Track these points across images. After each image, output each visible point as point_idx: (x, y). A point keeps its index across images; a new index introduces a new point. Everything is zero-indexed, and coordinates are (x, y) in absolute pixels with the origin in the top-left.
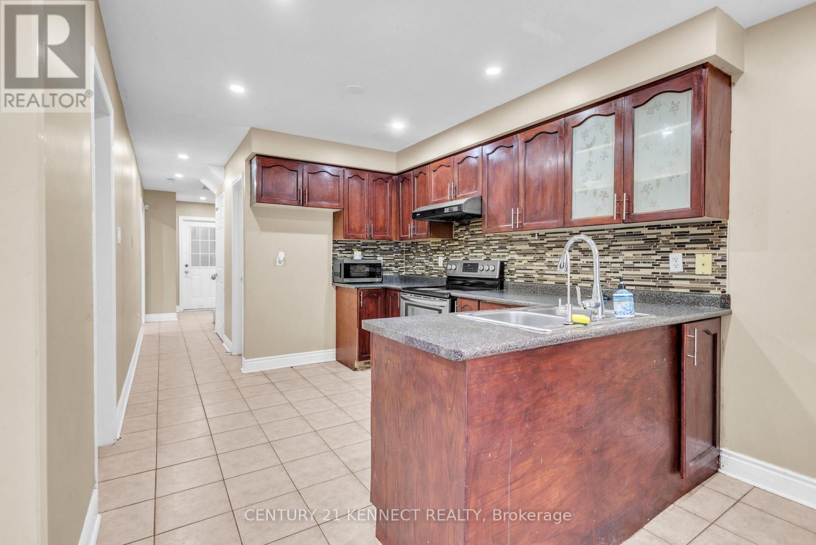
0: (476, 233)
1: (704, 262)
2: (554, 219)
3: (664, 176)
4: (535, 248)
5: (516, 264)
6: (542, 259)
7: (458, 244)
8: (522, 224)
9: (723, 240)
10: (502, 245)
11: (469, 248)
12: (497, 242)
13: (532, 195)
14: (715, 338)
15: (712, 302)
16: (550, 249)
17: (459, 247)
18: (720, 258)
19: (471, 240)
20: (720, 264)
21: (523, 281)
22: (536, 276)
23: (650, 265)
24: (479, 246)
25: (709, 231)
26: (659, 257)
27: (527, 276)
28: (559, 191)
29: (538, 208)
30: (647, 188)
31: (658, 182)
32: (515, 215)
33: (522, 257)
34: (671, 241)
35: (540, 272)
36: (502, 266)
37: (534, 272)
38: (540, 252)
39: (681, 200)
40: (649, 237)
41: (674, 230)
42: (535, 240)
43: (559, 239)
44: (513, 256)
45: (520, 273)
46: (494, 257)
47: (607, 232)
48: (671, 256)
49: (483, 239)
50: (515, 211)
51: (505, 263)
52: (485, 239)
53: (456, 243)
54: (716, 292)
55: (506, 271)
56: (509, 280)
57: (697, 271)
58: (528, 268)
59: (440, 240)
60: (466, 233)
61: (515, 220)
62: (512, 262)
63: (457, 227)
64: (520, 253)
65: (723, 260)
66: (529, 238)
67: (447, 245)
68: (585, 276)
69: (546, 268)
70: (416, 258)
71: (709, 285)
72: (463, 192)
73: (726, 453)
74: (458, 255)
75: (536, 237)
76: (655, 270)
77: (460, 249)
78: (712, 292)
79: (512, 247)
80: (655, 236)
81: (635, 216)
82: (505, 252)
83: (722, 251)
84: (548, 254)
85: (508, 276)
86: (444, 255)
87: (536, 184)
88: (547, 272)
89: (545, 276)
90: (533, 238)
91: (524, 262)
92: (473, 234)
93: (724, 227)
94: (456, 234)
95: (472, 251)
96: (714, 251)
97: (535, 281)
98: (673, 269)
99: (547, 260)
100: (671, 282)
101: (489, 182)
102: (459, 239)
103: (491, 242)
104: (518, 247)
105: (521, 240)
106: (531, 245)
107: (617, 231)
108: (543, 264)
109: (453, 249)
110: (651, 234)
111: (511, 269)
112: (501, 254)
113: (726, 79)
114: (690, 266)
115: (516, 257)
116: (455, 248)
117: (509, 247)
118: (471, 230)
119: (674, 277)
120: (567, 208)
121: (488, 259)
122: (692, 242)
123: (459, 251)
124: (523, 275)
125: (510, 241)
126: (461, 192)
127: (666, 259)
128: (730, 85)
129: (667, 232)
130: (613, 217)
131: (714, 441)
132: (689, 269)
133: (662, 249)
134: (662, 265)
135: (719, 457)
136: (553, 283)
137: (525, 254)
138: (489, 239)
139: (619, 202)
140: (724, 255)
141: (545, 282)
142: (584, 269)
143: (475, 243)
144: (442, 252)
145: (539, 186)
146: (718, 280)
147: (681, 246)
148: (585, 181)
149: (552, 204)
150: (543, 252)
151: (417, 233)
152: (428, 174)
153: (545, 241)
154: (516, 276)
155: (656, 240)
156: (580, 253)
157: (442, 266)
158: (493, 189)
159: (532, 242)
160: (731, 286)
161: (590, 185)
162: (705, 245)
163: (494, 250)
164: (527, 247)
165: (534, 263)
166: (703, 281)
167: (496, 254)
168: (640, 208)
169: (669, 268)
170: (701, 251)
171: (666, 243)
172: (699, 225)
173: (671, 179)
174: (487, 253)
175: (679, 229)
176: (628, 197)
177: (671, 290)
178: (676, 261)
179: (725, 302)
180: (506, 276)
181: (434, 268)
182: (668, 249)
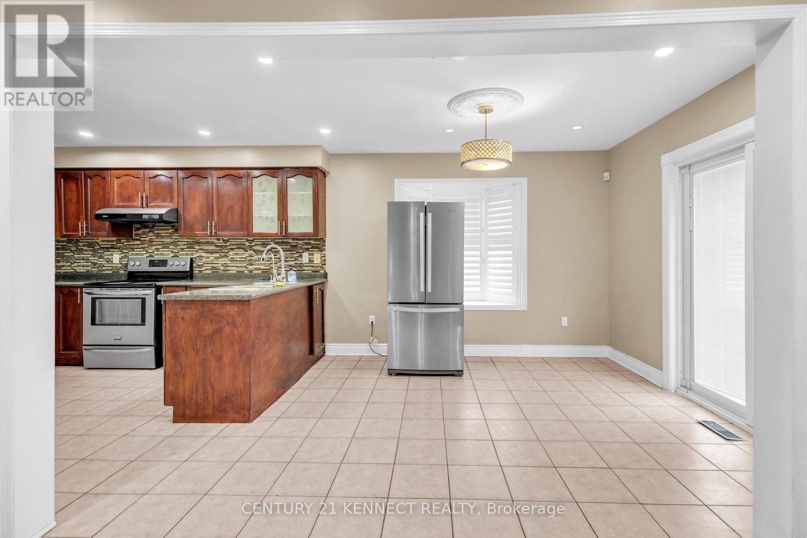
0: (162, 235)
1: (317, 258)
2: (240, 231)
3: (302, 215)
4: (220, 248)
5: (204, 260)
6: (226, 256)
7: (140, 243)
8: (216, 232)
9: (324, 247)
10: (191, 246)
11: (154, 247)
12: (186, 243)
13: (223, 214)
14: (323, 292)
15: (320, 276)
16: (233, 249)
17: (141, 246)
18: (323, 255)
19: (156, 240)
20: (323, 258)
21: (210, 272)
22: (222, 268)
23: (294, 259)
24: (166, 246)
25: (319, 243)
26: (298, 255)
27: (213, 268)
28: (244, 214)
29: (229, 224)
30: (294, 219)
31: (299, 218)
32: (211, 226)
33: (209, 255)
34: (303, 247)
35: (225, 265)
36: (192, 261)
37: (220, 265)
38: (224, 251)
39: (309, 229)
40: (293, 244)
41: (304, 241)
42: (220, 243)
43: (239, 243)
44: (200, 254)
45: (209, 266)
46: (183, 255)
47: (270, 240)
48: (303, 254)
49: (171, 240)
50: (211, 223)
51: (194, 259)
52: (173, 240)
53: (137, 242)
54: (322, 272)
55: (194, 265)
56: (198, 272)
57: (315, 262)
58: (214, 262)
59: (115, 239)
60: (149, 235)
61: (211, 229)
62: (200, 258)
63: (138, 229)
64: (207, 252)
65: (325, 257)
66: (215, 241)
67: (125, 243)
68: (257, 267)
69: (230, 262)
70: (75, 256)
71: (319, 268)
72: (156, 201)
73: (328, 345)
74: (141, 253)
75: (221, 241)
76: (296, 262)
77: (143, 248)
78: (321, 272)
79: (200, 247)
80: (295, 244)
81: (289, 234)
82: (193, 251)
83: (324, 252)
84: (231, 253)
85: (196, 269)
86: (121, 253)
87: (227, 207)
88: (230, 265)
89: (228, 268)
90: (219, 242)
91: (210, 259)
92: (158, 236)
93: (325, 241)
94: (137, 235)
95: (158, 250)
96: (321, 252)
97: (220, 271)
98: (304, 262)
99: (230, 257)
100: (303, 268)
101: (185, 199)
102: (141, 239)
103: (179, 243)
104: (205, 248)
105: (208, 243)
106: (217, 246)
107: (276, 240)
108: (227, 260)
109: (133, 247)
110: (294, 243)
111: (199, 264)
112: (189, 253)
113: (324, 174)
114: (312, 260)
115: (204, 254)
116: (136, 246)
117: (197, 247)
118: (155, 232)
119: (305, 265)
120: (250, 225)
121: (176, 256)
122: (312, 248)
123: (142, 250)
124: (210, 268)
125: (199, 243)
126: (153, 202)
127: (301, 256)
128: (325, 176)
129: (301, 242)
130: (278, 233)
131: (323, 341)
132: (311, 261)
133: (299, 251)
134: (299, 259)
135: (324, 348)
136: (235, 272)
137: (212, 253)
138: (176, 240)
139: (281, 226)
140: (325, 254)
141: (228, 272)
142: (256, 262)
143: (161, 243)
144: (118, 250)
145: (229, 209)
146: (323, 266)
147: (307, 249)
148: (260, 211)
149: (239, 222)
150: (227, 251)
151: (91, 231)
152: (108, 179)
153: (228, 244)
154: (203, 269)
155: (296, 246)
156: (254, 253)
157: (118, 262)
158: (189, 204)
159: (217, 244)
160: (328, 268)
161: (264, 213)
162: (318, 250)
163: (183, 249)
164: (214, 248)
165: (220, 259)
166: (318, 267)
167: (185, 253)
168: (291, 230)
169: (302, 261)
170: (316, 252)
171: (301, 248)
172: (315, 240)
173: (305, 217)
174: (174, 251)
175: (306, 241)
176: (285, 223)
177: (304, 272)
178: (306, 257)
179: (325, 276)
180: (194, 269)
181: (105, 265)
182: (302, 251)
